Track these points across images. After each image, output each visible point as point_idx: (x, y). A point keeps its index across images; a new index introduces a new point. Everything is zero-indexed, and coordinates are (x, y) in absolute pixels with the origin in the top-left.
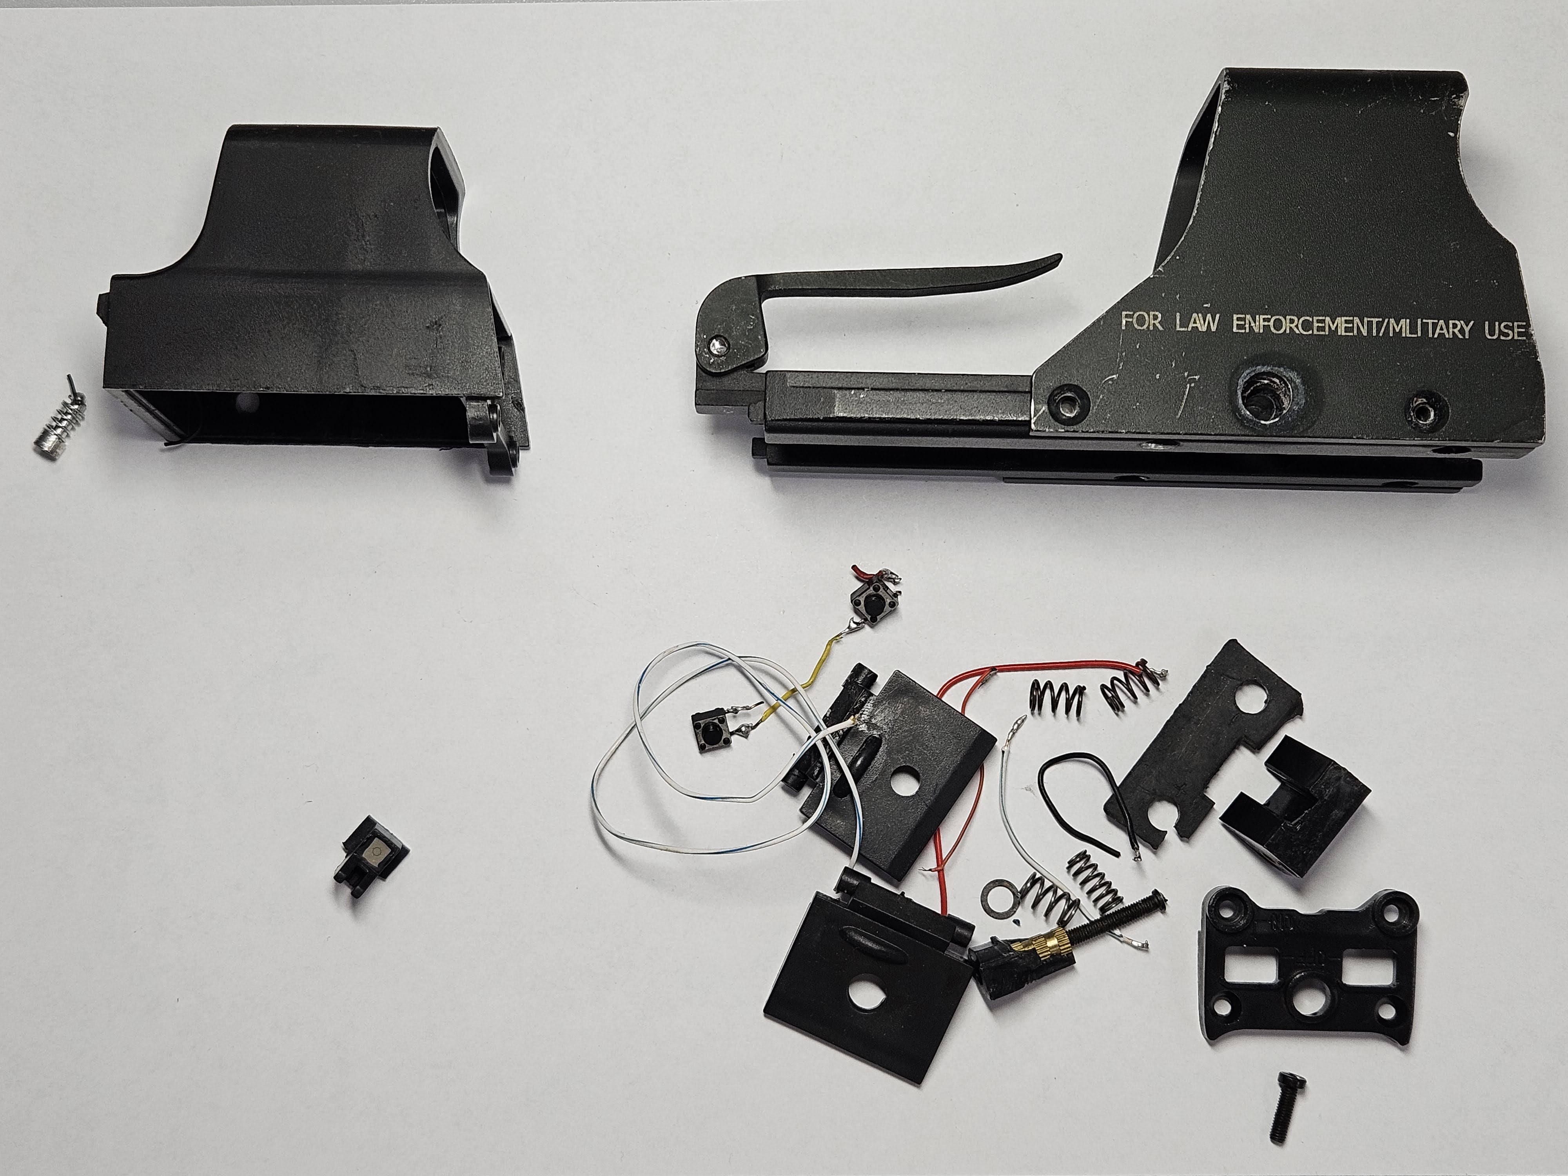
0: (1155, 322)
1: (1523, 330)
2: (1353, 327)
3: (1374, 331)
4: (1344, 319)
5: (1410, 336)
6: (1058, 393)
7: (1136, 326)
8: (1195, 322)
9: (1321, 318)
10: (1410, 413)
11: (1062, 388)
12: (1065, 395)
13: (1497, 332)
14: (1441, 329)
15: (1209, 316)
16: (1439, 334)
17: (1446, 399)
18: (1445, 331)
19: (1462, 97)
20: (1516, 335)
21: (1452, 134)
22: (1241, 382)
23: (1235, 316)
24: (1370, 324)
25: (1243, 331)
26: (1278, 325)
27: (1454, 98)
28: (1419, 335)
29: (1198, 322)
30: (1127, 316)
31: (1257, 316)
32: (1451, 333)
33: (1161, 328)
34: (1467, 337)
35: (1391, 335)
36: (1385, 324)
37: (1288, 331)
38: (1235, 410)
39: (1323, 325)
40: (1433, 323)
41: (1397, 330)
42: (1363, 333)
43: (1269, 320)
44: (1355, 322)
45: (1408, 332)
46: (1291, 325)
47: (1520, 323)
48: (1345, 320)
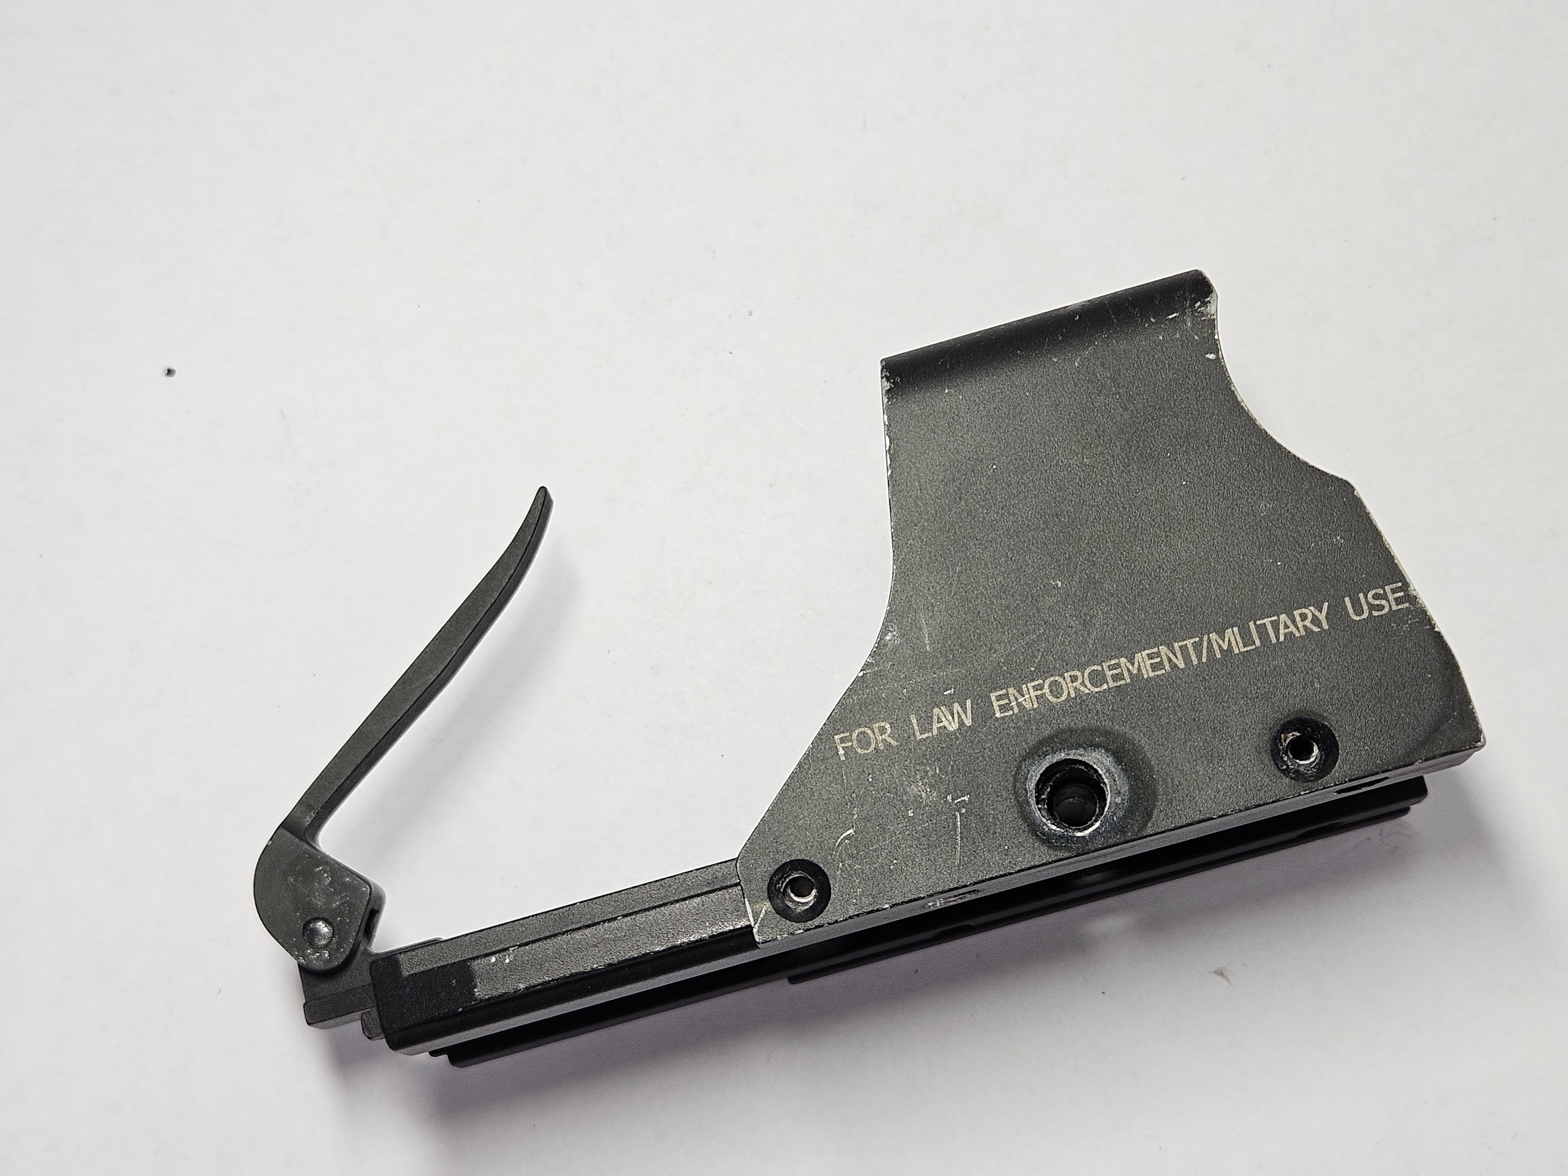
0: (884, 737)
1: (1402, 594)
2: (1162, 660)
3: (1194, 658)
4: (1145, 653)
5: (1245, 649)
6: (780, 879)
7: (859, 751)
8: (939, 720)
9: (1113, 662)
10: (1282, 758)
11: (783, 870)
12: (791, 877)
13: (1365, 607)
14: (1286, 627)
15: (956, 707)
16: (1285, 635)
17: (1326, 723)
18: (1292, 628)
19: (1209, 302)
20: (1393, 604)
21: (1212, 356)
22: (1031, 785)
23: (993, 696)
24: (1184, 649)
25: (1011, 713)
26: (1056, 688)
27: (1200, 307)
28: (1258, 643)
29: (944, 719)
30: (842, 740)
31: (1024, 686)
32: (1301, 629)
33: (894, 743)
34: (1326, 627)
35: (1219, 656)
36: (1205, 644)
37: (1073, 695)
38: (1034, 829)
39: (1119, 670)
40: (1272, 622)
41: (1225, 647)
42: (1179, 665)
43: (1040, 687)
44: (1163, 653)
45: (1241, 645)
46: (1075, 684)
47: (1394, 586)
48: (1148, 655)
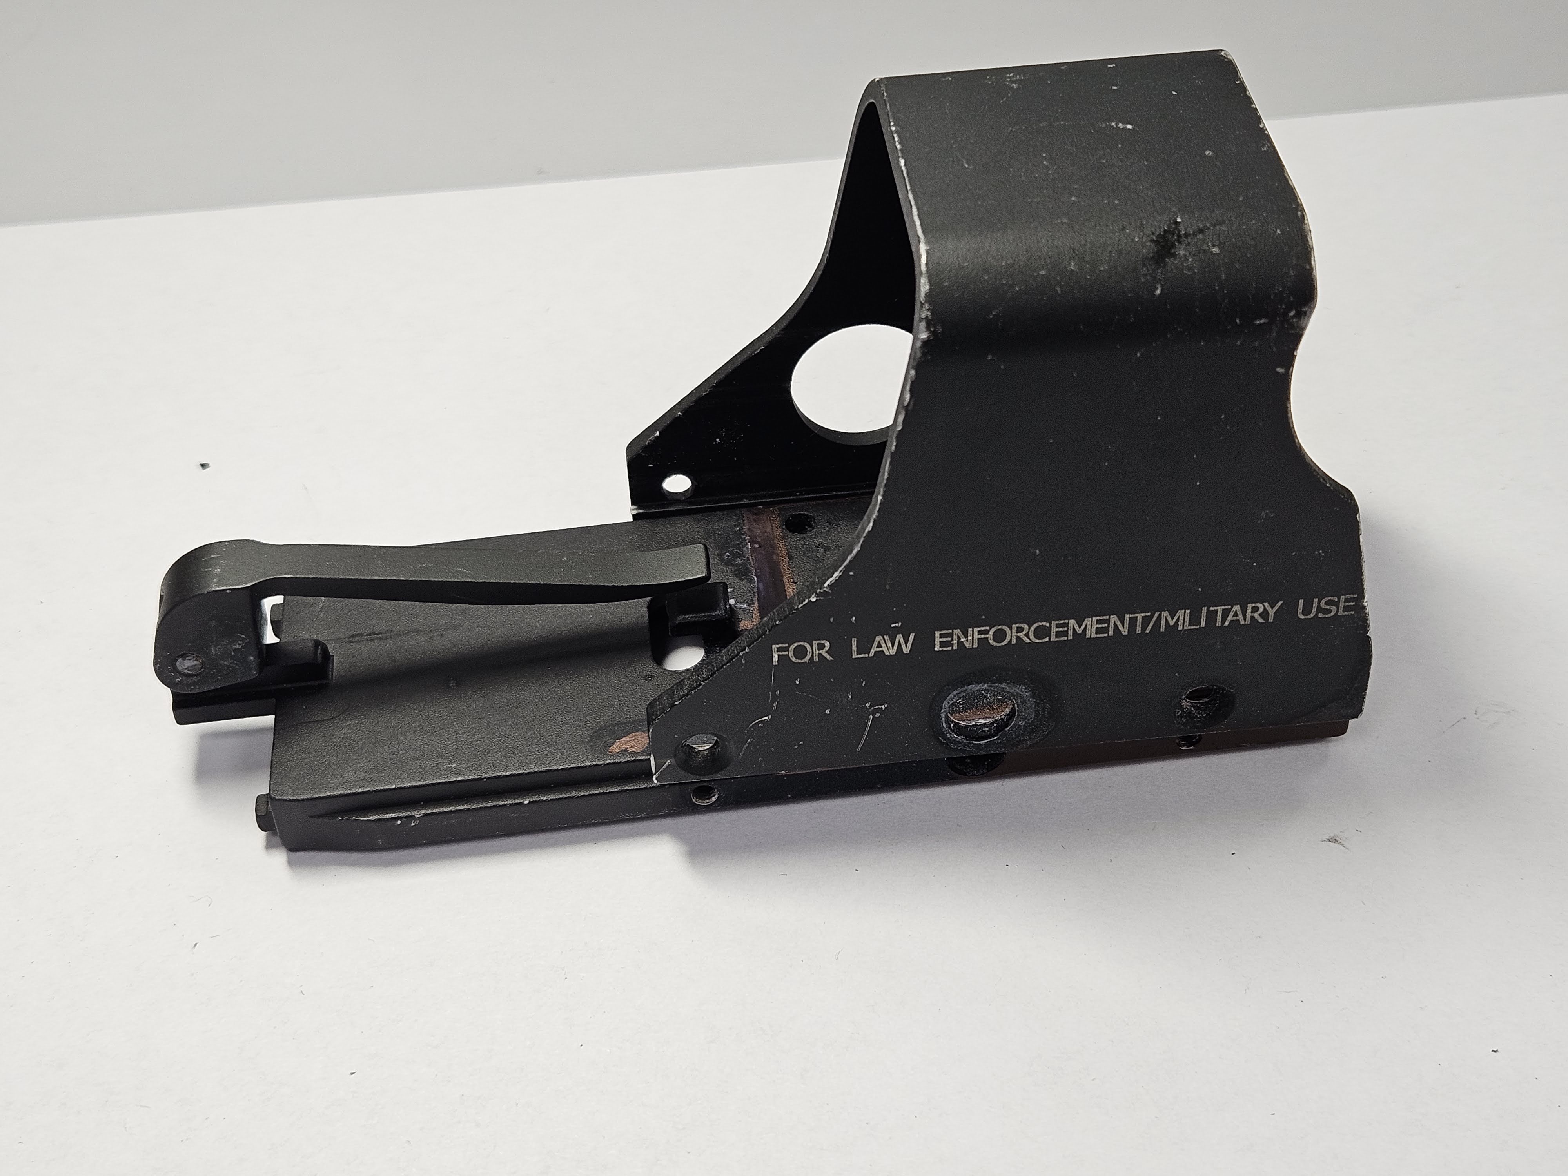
0: (821, 652)
1: (1353, 603)
2: (1108, 626)
3: (1139, 628)
4: (1094, 619)
5: (1189, 628)
7: (794, 659)
8: (879, 646)
9: (1062, 622)
13: (1314, 609)
14: (1236, 615)
15: (900, 637)
16: (1231, 621)
17: (1232, 691)
18: (1240, 617)
19: (1305, 313)
20: (1340, 610)
21: (1281, 370)
22: (945, 705)
23: (937, 634)
25: (950, 648)
26: (1000, 636)
27: (1292, 316)
28: (1202, 625)
29: (883, 645)
30: (779, 650)
31: (970, 630)
32: (1248, 619)
33: (828, 657)
34: (1271, 619)
35: (1162, 630)
36: (1154, 619)
37: (1014, 642)
38: (938, 734)
39: (1065, 629)
40: (1224, 610)
41: (1172, 624)
42: (1122, 632)
43: (987, 632)
44: (1112, 621)
45: (1187, 624)
46: (1019, 634)
47: (1349, 596)
48: (1097, 620)
